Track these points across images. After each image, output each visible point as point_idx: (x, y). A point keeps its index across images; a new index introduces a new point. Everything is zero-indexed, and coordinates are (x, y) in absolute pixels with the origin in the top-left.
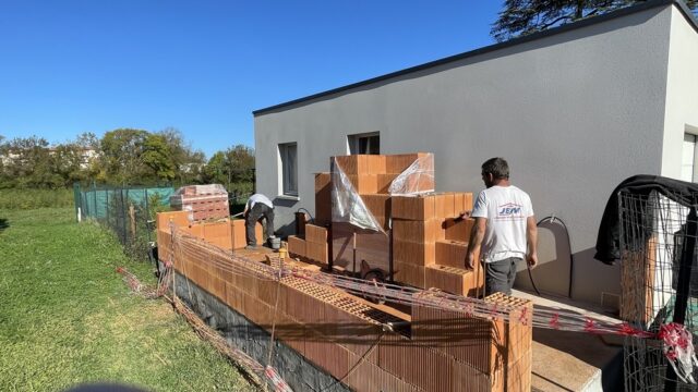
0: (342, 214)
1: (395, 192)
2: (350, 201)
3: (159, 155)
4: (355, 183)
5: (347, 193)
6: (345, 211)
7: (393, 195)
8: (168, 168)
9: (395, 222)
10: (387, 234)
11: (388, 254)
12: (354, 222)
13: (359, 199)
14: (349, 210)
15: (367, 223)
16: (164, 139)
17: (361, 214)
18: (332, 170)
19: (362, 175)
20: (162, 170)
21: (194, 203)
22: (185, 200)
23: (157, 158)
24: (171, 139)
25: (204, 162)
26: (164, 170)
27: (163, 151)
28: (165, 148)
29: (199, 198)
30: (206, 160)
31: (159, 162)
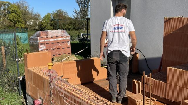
3: (16, 16)
8: (21, 22)
16: (19, 7)
20: (18, 24)
21: (47, 44)
22: (41, 41)
23: (16, 17)
24: (22, 6)
25: (40, 20)
26: (19, 24)
27: (18, 13)
28: (19, 11)
29: (51, 40)
30: (41, 18)
31: (16, 19)
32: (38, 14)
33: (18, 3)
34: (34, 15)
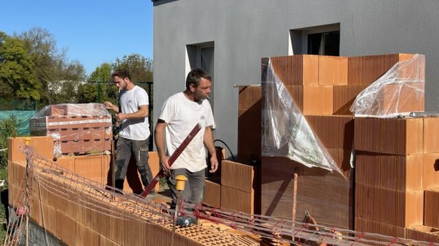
0: (278, 144)
1: (360, 111)
2: (290, 125)
3: (20, 68)
4: (299, 98)
5: (286, 113)
6: (283, 140)
7: (356, 115)
9: (360, 157)
10: (346, 176)
11: (347, 208)
12: (295, 156)
13: (304, 122)
14: (288, 138)
15: (316, 159)
17: (306, 144)
18: (264, 78)
19: (309, 85)
20: (22, 88)
21: (62, 129)
22: (51, 124)
23: (17, 71)
24: (37, 44)
25: (82, 79)
26: (25, 89)
27: (25, 62)
28: (29, 57)
29: (71, 123)
30: (85, 76)
31: (19, 77)
32: (78, 66)
33: (25, 34)
34: (67, 67)
